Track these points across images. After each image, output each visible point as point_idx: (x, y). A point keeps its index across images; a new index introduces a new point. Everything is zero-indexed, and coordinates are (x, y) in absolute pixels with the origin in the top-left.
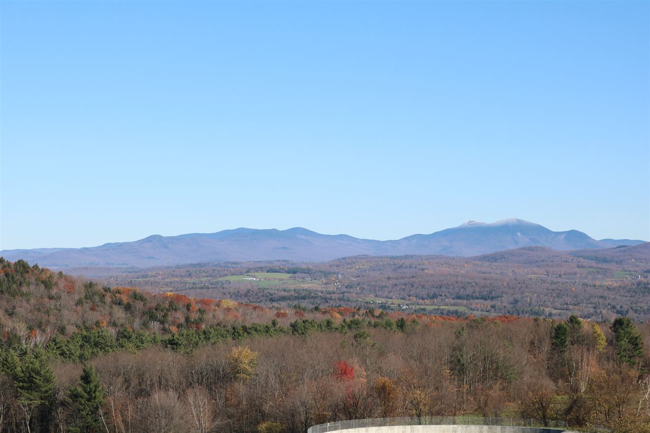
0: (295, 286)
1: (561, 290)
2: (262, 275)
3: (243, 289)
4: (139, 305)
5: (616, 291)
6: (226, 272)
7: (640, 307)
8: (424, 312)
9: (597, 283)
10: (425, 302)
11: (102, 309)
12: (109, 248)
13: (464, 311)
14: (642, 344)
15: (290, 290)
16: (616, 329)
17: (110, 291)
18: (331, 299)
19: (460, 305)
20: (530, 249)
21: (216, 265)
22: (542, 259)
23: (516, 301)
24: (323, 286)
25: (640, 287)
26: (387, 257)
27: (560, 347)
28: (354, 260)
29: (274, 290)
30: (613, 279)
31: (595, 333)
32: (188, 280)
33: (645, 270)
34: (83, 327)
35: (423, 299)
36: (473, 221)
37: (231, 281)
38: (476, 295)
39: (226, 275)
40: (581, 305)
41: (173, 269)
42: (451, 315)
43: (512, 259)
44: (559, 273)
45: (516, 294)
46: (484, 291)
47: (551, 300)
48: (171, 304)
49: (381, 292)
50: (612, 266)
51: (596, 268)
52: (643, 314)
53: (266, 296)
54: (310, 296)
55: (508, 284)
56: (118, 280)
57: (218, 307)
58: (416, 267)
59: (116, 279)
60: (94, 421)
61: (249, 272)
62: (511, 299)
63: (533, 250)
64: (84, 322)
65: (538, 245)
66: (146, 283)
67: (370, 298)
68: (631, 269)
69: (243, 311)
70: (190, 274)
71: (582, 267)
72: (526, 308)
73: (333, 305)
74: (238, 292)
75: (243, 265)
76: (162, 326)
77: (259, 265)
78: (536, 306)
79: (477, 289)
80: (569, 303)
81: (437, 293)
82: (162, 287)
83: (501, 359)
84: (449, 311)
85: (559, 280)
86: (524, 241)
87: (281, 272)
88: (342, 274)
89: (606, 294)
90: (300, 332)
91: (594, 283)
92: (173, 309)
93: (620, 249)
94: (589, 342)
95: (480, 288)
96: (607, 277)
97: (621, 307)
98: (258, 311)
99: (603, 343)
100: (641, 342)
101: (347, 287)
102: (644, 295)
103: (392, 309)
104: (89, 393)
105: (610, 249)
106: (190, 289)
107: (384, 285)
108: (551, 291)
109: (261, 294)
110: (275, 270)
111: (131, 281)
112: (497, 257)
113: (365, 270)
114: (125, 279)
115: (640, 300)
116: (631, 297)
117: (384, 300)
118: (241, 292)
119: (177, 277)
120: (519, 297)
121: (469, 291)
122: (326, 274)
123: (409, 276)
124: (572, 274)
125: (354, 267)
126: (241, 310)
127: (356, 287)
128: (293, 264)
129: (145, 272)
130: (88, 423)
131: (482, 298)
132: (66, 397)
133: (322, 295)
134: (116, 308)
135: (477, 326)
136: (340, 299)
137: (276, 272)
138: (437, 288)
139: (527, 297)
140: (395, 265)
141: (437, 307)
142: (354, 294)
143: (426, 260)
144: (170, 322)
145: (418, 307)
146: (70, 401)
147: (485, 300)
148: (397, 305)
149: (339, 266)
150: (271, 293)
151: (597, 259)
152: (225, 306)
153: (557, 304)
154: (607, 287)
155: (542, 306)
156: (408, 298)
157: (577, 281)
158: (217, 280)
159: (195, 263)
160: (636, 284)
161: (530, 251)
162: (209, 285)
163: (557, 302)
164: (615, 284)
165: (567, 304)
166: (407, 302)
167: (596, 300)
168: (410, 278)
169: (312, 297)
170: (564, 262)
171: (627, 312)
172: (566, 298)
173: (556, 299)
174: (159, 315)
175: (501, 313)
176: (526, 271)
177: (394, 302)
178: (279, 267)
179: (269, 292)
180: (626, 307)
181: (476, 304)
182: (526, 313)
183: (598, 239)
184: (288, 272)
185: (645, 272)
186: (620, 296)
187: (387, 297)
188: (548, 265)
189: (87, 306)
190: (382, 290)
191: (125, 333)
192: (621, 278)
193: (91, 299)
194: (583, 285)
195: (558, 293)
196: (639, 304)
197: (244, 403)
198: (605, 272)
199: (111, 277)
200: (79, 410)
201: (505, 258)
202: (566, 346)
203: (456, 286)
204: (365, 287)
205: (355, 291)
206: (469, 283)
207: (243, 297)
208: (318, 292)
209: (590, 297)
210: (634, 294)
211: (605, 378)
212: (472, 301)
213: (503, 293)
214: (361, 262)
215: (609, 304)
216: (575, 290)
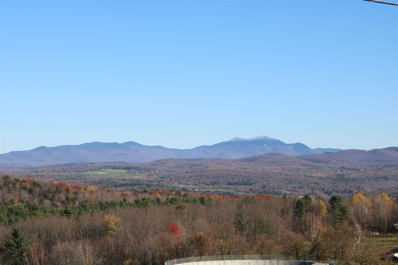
0: (129, 177)
1: (292, 180)
2: (109, 171)
3: (98, 179)
4: (37, 190)
5: (325, 180)
6: (86, 169)
7: (339, 189)
8: (209, 193)
9: (313, 175)
10: (209, 187)
11: (14, 192)
12: (13, 154)
13: (233, 192)
14: (348, 211)
15: (126, 180)
16: (332, 203)
17: (19, 181)
18: (152, 185)
19: (231, 189)
20: (272, 154)
21: (80, 165)
22: (280, 160)
23: (264, 186)
24: (147, 177)
25: (339, 177)
26: (185, 159)
27: (299, 213)
28: (165, 161)
29: (117, 180)
30: (323, 173)
31: (320, 205)
32: (63, 174)
33: (342, 167)
34: (3, 203)
35: (208, 185)
36: (237, 138)
37: (90, 174)
38: (240, 183)
39: (87, 171)
40: (304, 188)
41: (54, 167)
42: (225, 195)
43: (261, 160)
44: (290, 168)
45: (264, 181)
46: (245, 180)
47: (286, 185)
48: (57, 189)
49: (182, 180)
50: (322, 165)
51: (312, 166)
52: (341, 194)
53: (112, 184)
54: (139, 183)
55: (259, 176)
56: (19, 174)
57: (86, 190)
58: (203, 166)
59: (18, 173)
60: (20, 260)
61: (101, 169)
62: (261, 185)
63: (274, 155)
64: (3, 200)
65: (277, 152)
66: (38, 176)
67: (176, 185)
68: (333, 166)
69: (101, 193)
70: (64, 170)
71: (304, 165)
72: (271, 191)
73: (153, 189)
74: (95, 181)
75: (97, 164)
76: (52, 202)
77: (107, 165)
78: (276, 189)
79: (241, 179)
80: (296, 187)
81: (216, 181)
82: (48, 179)
83: (265, 221)
84: (224, 192)
85: (290, 173)
86: (268, 149)
87: (121, 169)
88: (158, 170)
89: (318, 181)
90: (143, 205)
91: (311, 175)
92: (58, 192)
93: (326, 154)
94: (317, 211)
95: (243, 178)
96: (319, 171)
97: (328, 189)
98: (110, 193)
99: (324, 211)
100: (347, 210)
101: (161, 178)
102: (341, 182)
103: (189, 191)
104: (17, 243)
105: (320, 154)
106: (64, 179)
107: (184, 177)
108: (286, 180)
109: (109, 182)
110: (117, 168)
111: (28, 175)
112: (253, 160)
113: (172, 168)
114: (24, 174)
115: (339, 185)
116: (334, 183)
117: (184, 186)
118: (96, 181)
119: (56, 172)
120: (266, 183)
121: (236, 180)
122: (148, 170)
123: (199, 171)
124: (298, 169)
125: (165, 166)
126: (100, 193)
127: (167, 178)
128: (128, 164)
129: (36, 169)
130: (16, 261)
131: (244, 185)
132: (3, 246)
133: (147, 183)
134: (23, 191)
135: (249, 202)
136: (157, 185)
137: (117, 169)
138: (216, 178)
139: (271, 183)
140: (190, 164)
141: (217, 190)
142: (166, 182)
143: (209, 161)
144: (57, 200)
145: (205, 190)
146: (6, 248)
147: (245, 185)
148: (192, 189)
149: (156, 165)
150: (115, 182)
151: (313, 160)
152: (90, 190)
153: (290, 188)
154: (319, 178)
155: (280, 189)
156: (199, 184)
157: (301, 174)
158: (81, 174)
159: (67, 163)
160: (336, 175)
161: (272, 155)
162: (77, 177)
163: (289, 186)
164: (324, 176)
165: (295, 188)
166: (198, 187)
167: (312, 185)
168: (200, 172)
169: (140, 184)
170: (293, 162)
171: (331, 192)
172: (295, 184)
173: (289, 185)
174: (50, 195)
175: (256, 193)
176: (270, 168)
177: (190, 187)
178: (120, 165)
179: (114, 181)
180: (331, 189)
181: (240, 188)
182: (271, 193)
183: (313, 148)
184: (125, 169)
185: (342, 168)
186: (327, 182)
187: (186, 184)
188: (283, 164)
189: (5, 190)
190: (183, 180)
191: (35, 207)
192: (327, 172)
193: (7, 186)
194: (305, 176)
195: (290, 181)
196: (339, 188)
197: (113, 248)
198: (318, 168)
199: (15, 172)
200: (11, 254)
201: (257, 160)
202: (303, 213)
203: (228, 177)
204: (172, 178)
205: (166, 180)
206: (236, 175)
207: (98, 184)
208: (144, 181)
209: (309, 184)
210: (335, 181)
211: (334, 232)
212: (237, 186)
213: (256, 181)
214: (170, 163)
215: (321, 188)
216: (300, 179)
